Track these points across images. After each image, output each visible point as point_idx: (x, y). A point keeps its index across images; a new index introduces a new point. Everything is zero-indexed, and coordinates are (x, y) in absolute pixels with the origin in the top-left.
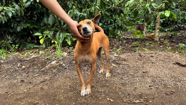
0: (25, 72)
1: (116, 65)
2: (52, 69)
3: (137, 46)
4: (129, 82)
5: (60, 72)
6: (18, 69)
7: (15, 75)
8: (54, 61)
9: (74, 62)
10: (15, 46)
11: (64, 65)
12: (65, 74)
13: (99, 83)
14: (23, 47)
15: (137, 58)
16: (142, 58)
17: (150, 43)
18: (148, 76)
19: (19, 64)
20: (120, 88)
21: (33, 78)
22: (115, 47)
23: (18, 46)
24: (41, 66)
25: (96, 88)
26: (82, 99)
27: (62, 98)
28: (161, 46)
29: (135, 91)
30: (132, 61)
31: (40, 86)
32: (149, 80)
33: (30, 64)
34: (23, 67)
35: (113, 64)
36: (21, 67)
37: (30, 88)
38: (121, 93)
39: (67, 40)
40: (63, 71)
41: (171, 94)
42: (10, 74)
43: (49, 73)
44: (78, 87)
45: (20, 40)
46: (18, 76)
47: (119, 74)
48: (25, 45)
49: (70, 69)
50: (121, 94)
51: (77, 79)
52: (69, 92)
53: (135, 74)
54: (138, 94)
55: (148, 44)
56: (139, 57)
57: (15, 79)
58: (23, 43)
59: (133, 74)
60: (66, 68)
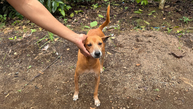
0: (18, 60)
1: (111, 54)
2: (45, 59)
3: (139, 18)
4: (120, 80)
5: (53, 63)
6: (10, 56)
7: (8, 66)
8: (46, 45)
9: (68, 49)
10: (3, 16)
11: (57, 54)
12: (59, 67)
13: (91, 81)
14: (13, 15)
15: (133, 44)
16: (138, 44)
17: (153, 13)
18: (140, 72)
19: (10, 50)
20: (111, 89)
21: (27, 71)
22: (115, 17)
23: (6, 16)
24: (34, 53)
25: (88, 89)
26: (74, 104)
27: (56, 103)
28: (164, 19)
29: (124, 93)
30: (128, 47)
31: (35, 84)
32: (140, 78)
33: (22, 51)
34: (15, 53)
35: (108, 52)
36: (13, 54)
37: (24, 87)
38: (111, 96)
39: (60, 10)
40: (57, 62)
41: (156, 100)
42: (3, 64)
43: (42, 64)
44: (71, 87)
45: (7, 7)
46: (12, 66)
47: (113, 68)
48: (14, 13)
49: (64, 59)
50: (111, 98)
51: (70, 75)
52: (62, 94)
53: (128, 69)
54: (126, 98)
55: (151, 14)
56: (136, 42)
57: (9, 71)
58: (12, 10)
59: (126, 68)
60: (60, 58)
